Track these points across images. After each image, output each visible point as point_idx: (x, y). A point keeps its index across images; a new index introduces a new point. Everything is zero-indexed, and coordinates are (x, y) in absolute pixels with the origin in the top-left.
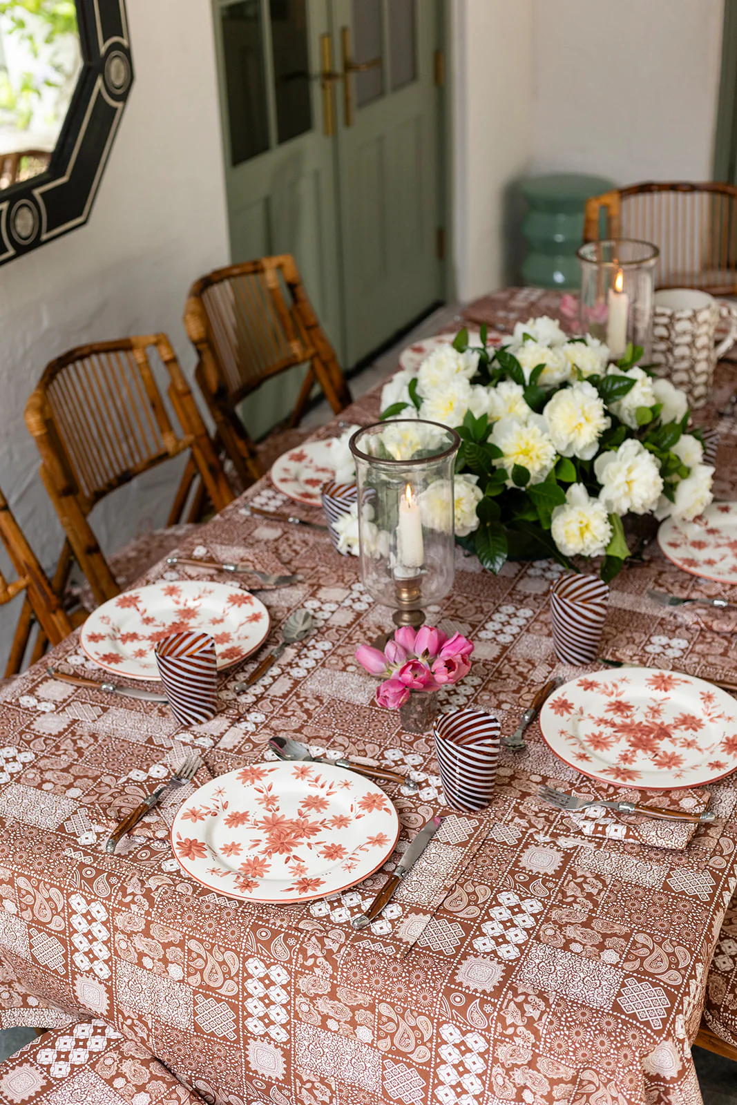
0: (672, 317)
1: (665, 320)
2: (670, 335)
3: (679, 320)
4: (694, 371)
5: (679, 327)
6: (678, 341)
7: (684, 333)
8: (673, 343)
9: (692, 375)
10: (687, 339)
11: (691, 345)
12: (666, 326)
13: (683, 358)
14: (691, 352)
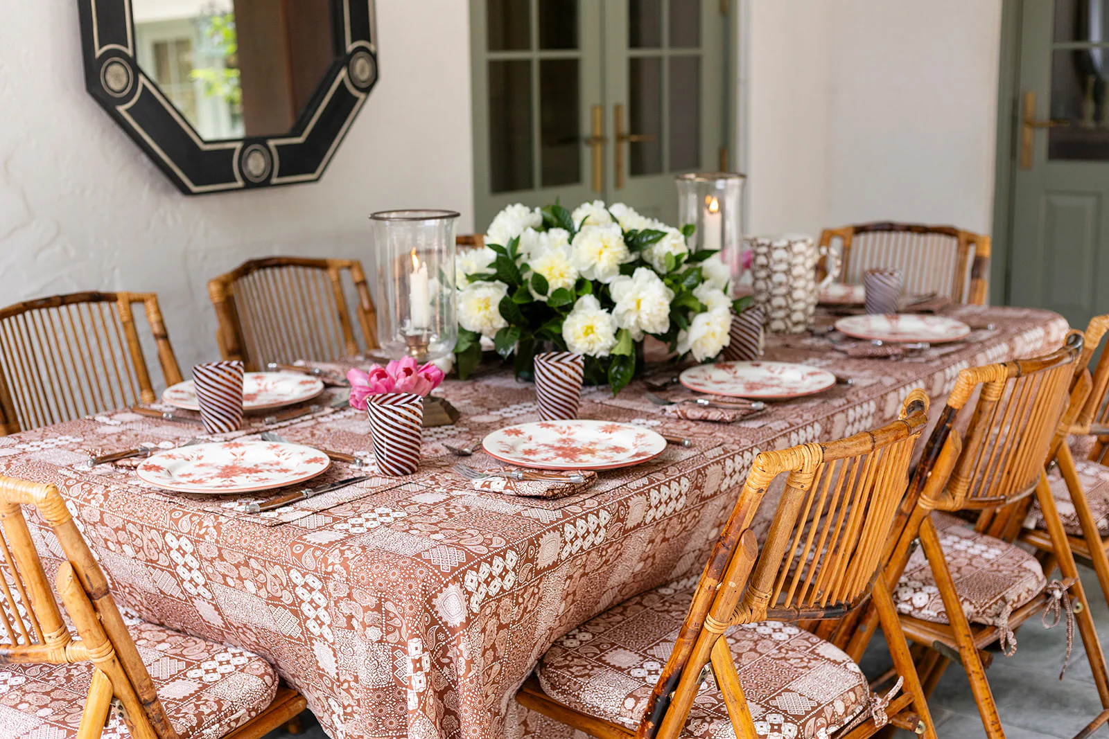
0: (769, 246)
1: (763, 250)
2: (768, 263)
3: (776, 248)
4: (791, 296)
5: (777, 255)
6: (776, 268)
7: (781, 261)
8: (771, 270)
9: (790, 301)
10: (784, 267)
11: (787, 272)
12: (765, 255)
13: (780, 284)
14: (788, 280)
